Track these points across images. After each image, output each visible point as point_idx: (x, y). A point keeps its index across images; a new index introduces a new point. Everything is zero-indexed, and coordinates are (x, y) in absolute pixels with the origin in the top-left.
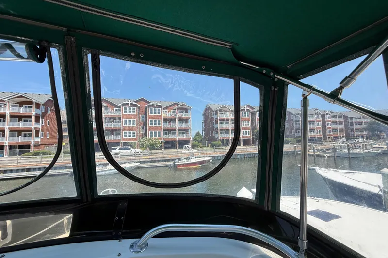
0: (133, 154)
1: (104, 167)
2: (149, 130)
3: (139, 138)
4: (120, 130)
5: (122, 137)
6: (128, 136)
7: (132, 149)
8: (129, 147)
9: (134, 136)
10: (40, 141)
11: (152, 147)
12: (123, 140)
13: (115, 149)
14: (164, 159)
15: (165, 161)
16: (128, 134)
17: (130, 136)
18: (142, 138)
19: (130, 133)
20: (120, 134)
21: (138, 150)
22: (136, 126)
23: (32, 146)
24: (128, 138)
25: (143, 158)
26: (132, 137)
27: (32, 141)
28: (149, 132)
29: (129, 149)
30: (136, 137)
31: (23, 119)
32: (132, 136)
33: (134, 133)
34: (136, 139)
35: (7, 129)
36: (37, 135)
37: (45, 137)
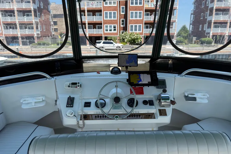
0: (115, 48)
2: (130, 23)
3: (120, 32)
4: (101, 24)
5: (104, 32)
6: (109, 30)
7: (114, 43)
8: (112, 41)
9: (115, 30)
10: (40, 33)
12: (105, 34)
13: (100, 43)
16: (109, 28)
17: (111, 30)
18: (123, 33)
19: (111, 27)
20: (101, 28)
21: (120, 45)
22: (116, 19)
23: (35, 38)
24: (109, 32)
26: (113, 32)
27: (35, 33)
28: (129, 26)
29: (112, 43)
30: (116, 32)
31: (26, 13)
32: (113, 30)
33: (115, 27)
34: (117, 34)
35: (17, 23)
36: (37, 28)
37: (43, 30)
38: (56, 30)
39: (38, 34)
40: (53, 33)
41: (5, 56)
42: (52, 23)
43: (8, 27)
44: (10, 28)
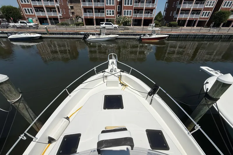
0: (113, 28)
1: (99, 36)
2: (123, 9)
3: (116, 16)
4: (103, 9)
5: (106, 15)
7: (113, 24)
8: (111, 23)
9: (113, 14)
11: (126, 23)
12: (106, 17)
13: (103, 24)
14: (133, 33)
15: (134, 35)
17: (110, 14)
18: (118, 16)
19: (110, 11)
20: (104, 12)
21: (116, 26)
22: (114, 5)
23: (59, 19)
24: (109, 15)
25: (120, 32)
26: (112, 15)
27: (58, 15)
28: (123, 11)
30: (114, 15)
32: (112, 14)
33: (113, 12)
34: (114, 17)
35: (44, 7)
36: (59, 12)
37: (63, 13)
38: (73, 13)
39: (60, 16)
40: (71, 16)
41: (39, 33)
42: (70, 8)
43: (39, 11)
44: (40, 11)
